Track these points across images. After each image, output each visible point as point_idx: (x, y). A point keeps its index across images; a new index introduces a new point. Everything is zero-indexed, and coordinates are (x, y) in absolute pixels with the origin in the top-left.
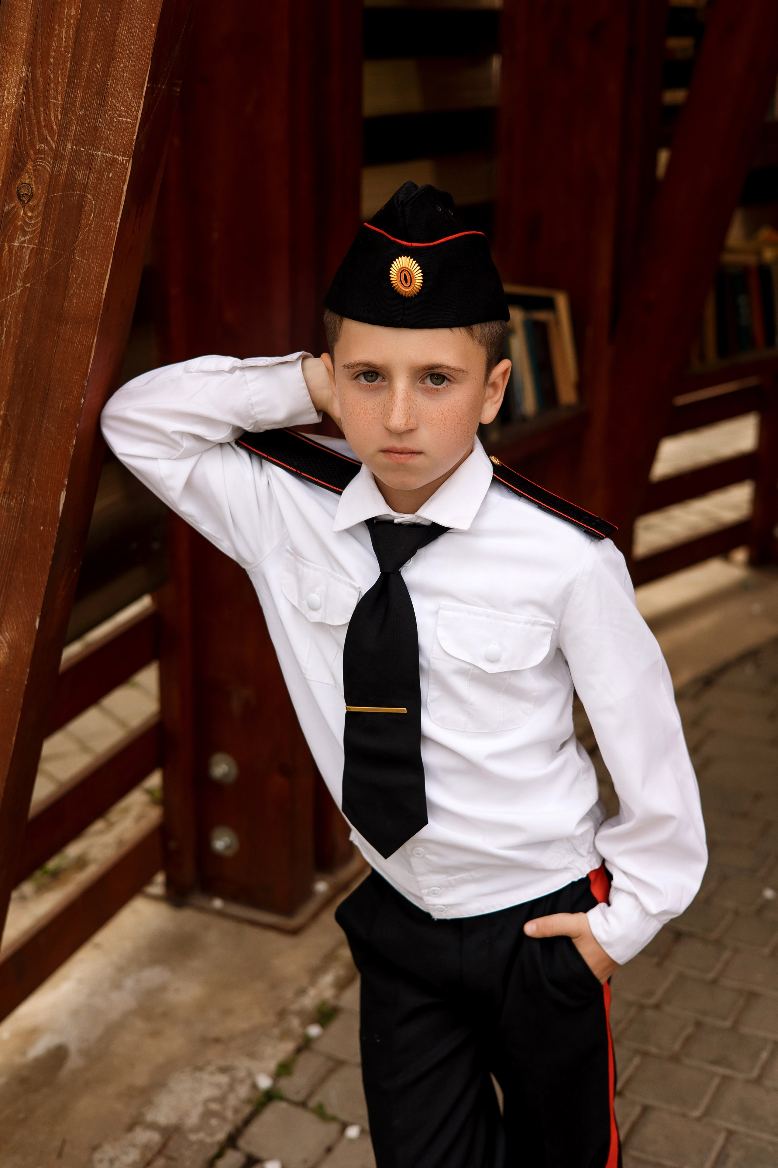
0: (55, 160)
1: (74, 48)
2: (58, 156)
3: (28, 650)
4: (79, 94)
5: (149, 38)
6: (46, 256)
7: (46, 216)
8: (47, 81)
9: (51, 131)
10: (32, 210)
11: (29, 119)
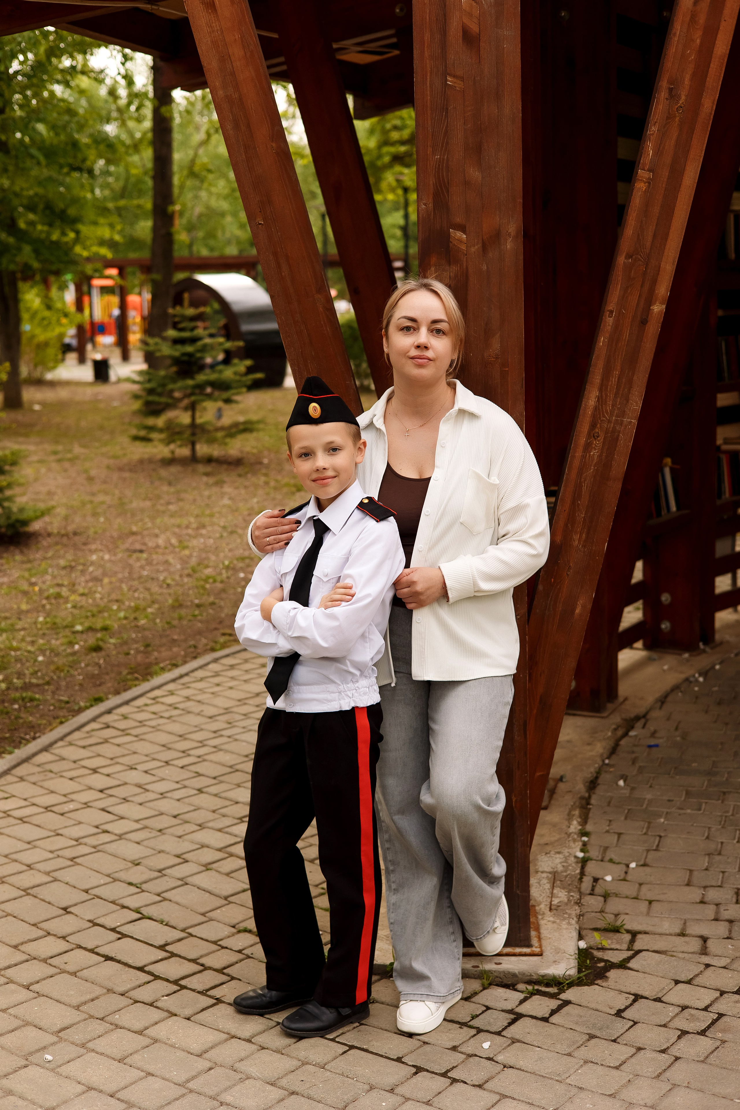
0: (608, 423)
1: (617, 385)
2: (609, 422)
3: (589, 606)
4: (618, 400)
5: (645, 380)
6: (604, 457)
7: (604, 443)
8: (606, 395)
9: (607, 413)
10: (599, 441)
11: (599, 409)
